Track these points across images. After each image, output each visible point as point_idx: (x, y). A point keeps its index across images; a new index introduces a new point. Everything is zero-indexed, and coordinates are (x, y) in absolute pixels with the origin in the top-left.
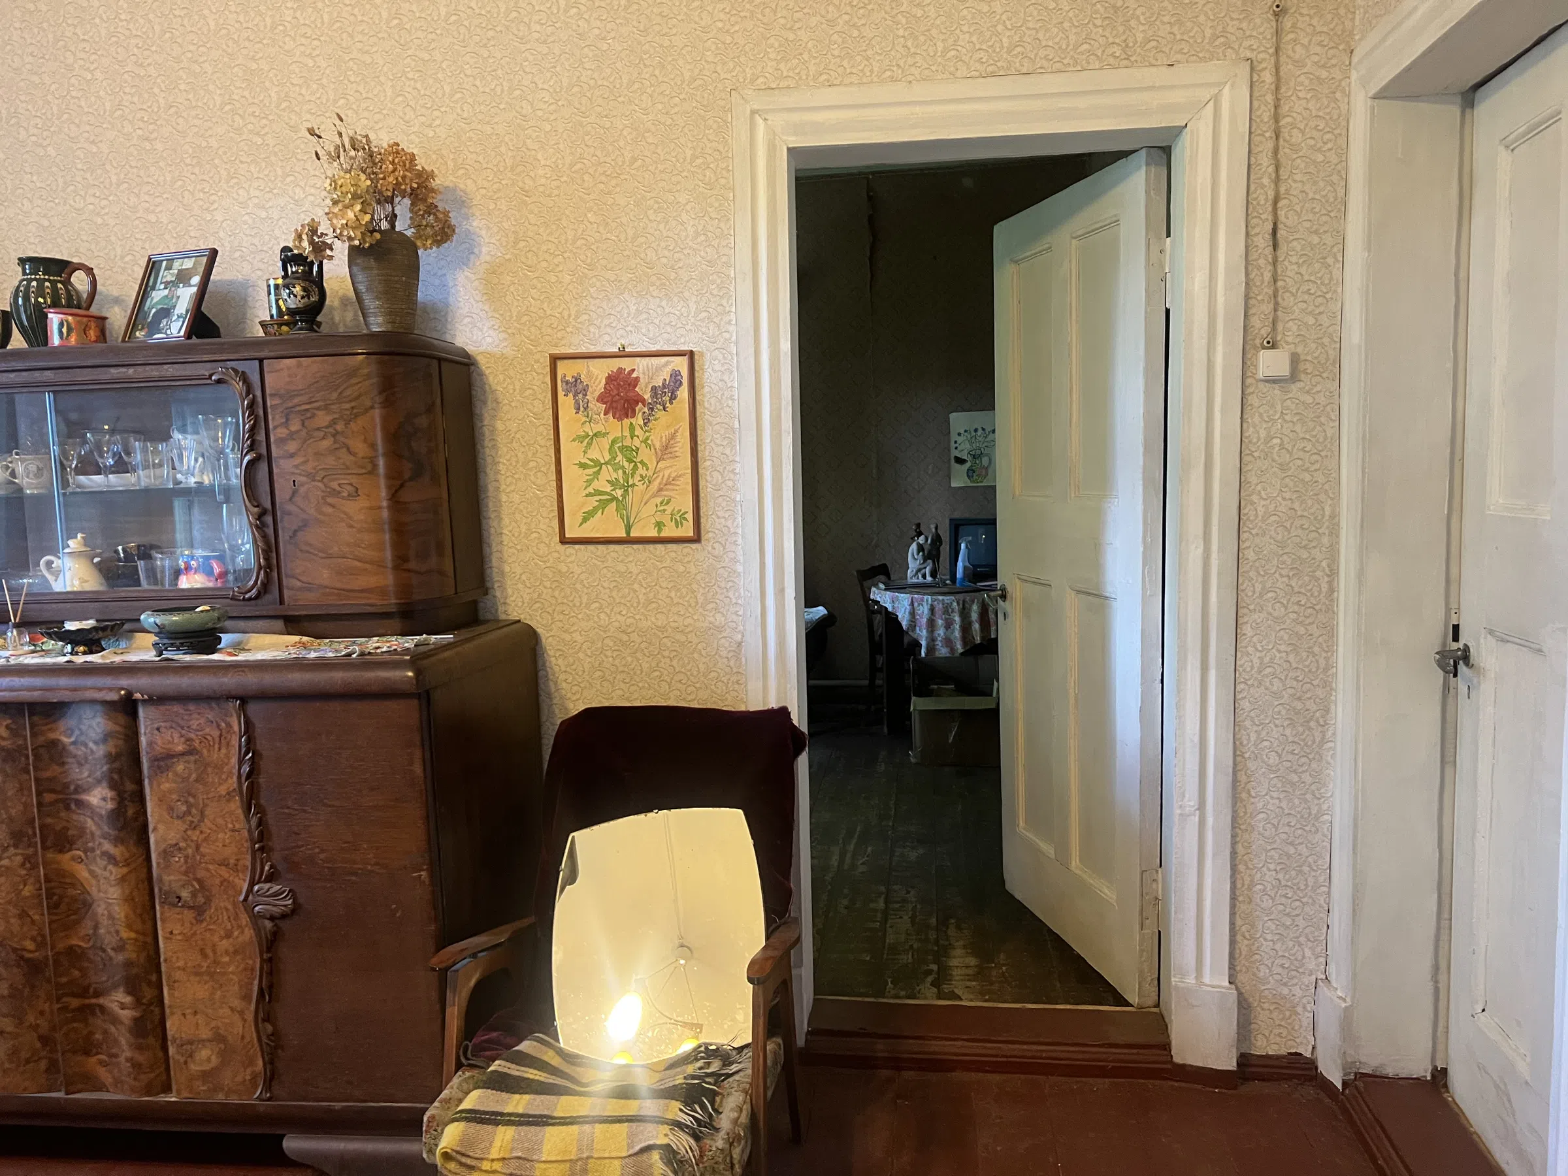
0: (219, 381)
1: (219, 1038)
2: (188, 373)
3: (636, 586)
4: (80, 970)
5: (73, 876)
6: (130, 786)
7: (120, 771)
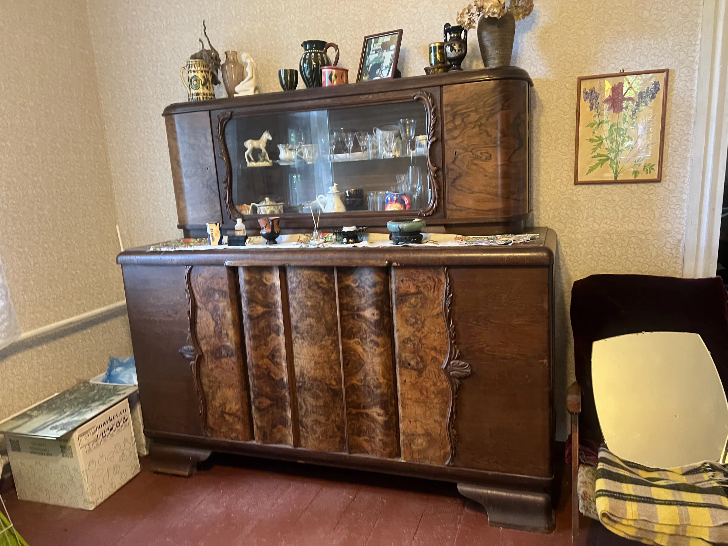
0: (418, 99)
1: (427, 434)
2: (400, 96)
3: (617, 208)
4: (357, 395)
5: (355, 351)
6: (386, 309)
7: (381, 301)
